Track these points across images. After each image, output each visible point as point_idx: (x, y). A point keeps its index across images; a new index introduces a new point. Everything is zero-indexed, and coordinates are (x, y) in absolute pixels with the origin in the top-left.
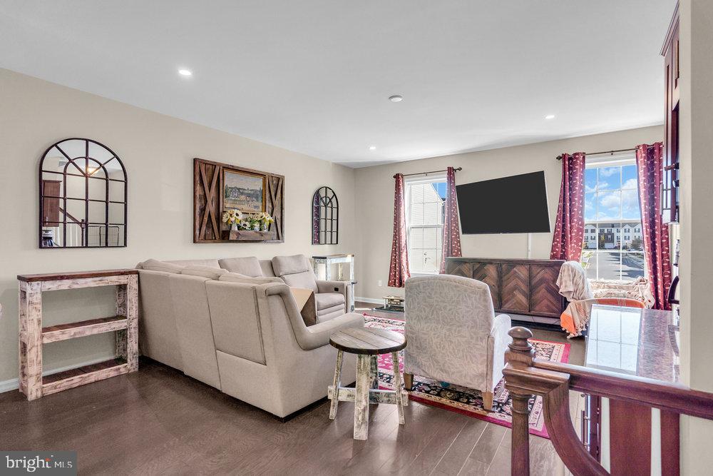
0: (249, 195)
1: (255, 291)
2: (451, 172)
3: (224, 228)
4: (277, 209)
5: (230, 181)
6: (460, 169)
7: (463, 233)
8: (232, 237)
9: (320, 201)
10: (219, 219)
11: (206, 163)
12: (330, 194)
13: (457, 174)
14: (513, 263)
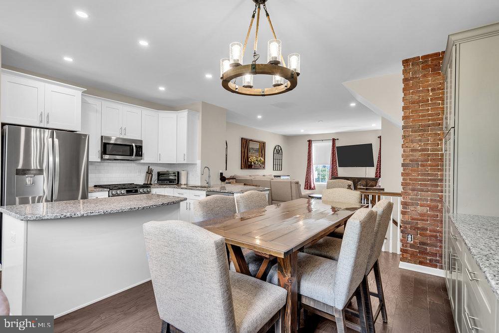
0: (255, 151)
1: (291, 182)
2: (334, 140)
3: (249, 163)
4: (263, 156)
5: (252, 145)
6: (338, 139)
7: (339, 167)
8: (253, 167)
9: (278, 151)
10: (248, 160)
11: (245, 139)
12: (280, 149)
13: (336, 141)
14: (360, 179)
